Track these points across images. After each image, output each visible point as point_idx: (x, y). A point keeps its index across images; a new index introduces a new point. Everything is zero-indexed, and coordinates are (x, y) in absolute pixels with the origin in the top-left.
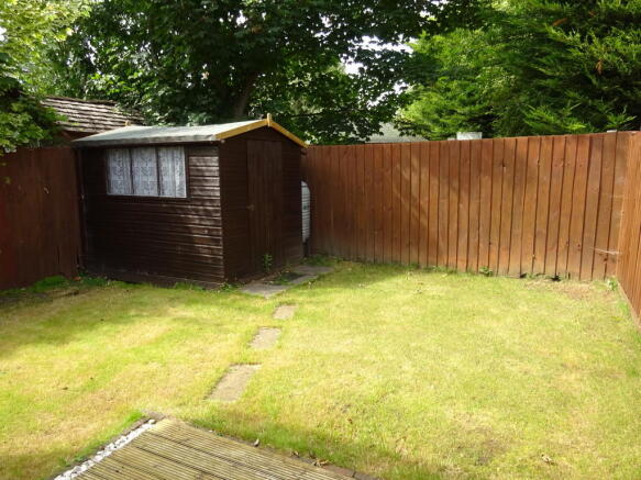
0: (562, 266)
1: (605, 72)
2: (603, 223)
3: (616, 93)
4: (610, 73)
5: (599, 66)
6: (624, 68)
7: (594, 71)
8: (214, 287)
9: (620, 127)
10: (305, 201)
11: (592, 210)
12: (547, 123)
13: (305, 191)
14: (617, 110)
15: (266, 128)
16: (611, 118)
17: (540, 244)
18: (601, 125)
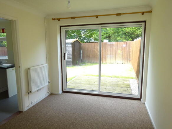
0: (123, 62)
1: (128, 32)
2: (129, 55)
3: (130, 36)
4: (129, 33)
5: (127, 32)
6: (130, 32)
7: (126, 32)
8: (70, 66)
9: (130, 41)
10: (81, 53)
11: (127, 53)
12: (120, 40)
13: (81, 51)
14: (130, 38)
15: (77, 40)
16: (129, 39)
17: (120, 58)
18: (128, 40)
